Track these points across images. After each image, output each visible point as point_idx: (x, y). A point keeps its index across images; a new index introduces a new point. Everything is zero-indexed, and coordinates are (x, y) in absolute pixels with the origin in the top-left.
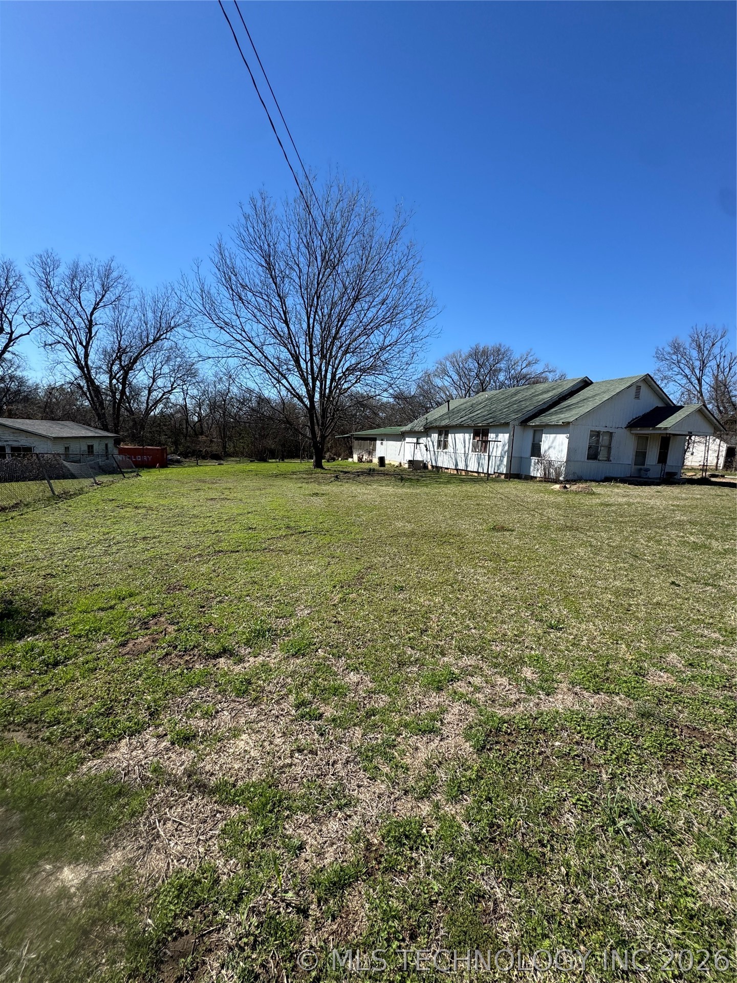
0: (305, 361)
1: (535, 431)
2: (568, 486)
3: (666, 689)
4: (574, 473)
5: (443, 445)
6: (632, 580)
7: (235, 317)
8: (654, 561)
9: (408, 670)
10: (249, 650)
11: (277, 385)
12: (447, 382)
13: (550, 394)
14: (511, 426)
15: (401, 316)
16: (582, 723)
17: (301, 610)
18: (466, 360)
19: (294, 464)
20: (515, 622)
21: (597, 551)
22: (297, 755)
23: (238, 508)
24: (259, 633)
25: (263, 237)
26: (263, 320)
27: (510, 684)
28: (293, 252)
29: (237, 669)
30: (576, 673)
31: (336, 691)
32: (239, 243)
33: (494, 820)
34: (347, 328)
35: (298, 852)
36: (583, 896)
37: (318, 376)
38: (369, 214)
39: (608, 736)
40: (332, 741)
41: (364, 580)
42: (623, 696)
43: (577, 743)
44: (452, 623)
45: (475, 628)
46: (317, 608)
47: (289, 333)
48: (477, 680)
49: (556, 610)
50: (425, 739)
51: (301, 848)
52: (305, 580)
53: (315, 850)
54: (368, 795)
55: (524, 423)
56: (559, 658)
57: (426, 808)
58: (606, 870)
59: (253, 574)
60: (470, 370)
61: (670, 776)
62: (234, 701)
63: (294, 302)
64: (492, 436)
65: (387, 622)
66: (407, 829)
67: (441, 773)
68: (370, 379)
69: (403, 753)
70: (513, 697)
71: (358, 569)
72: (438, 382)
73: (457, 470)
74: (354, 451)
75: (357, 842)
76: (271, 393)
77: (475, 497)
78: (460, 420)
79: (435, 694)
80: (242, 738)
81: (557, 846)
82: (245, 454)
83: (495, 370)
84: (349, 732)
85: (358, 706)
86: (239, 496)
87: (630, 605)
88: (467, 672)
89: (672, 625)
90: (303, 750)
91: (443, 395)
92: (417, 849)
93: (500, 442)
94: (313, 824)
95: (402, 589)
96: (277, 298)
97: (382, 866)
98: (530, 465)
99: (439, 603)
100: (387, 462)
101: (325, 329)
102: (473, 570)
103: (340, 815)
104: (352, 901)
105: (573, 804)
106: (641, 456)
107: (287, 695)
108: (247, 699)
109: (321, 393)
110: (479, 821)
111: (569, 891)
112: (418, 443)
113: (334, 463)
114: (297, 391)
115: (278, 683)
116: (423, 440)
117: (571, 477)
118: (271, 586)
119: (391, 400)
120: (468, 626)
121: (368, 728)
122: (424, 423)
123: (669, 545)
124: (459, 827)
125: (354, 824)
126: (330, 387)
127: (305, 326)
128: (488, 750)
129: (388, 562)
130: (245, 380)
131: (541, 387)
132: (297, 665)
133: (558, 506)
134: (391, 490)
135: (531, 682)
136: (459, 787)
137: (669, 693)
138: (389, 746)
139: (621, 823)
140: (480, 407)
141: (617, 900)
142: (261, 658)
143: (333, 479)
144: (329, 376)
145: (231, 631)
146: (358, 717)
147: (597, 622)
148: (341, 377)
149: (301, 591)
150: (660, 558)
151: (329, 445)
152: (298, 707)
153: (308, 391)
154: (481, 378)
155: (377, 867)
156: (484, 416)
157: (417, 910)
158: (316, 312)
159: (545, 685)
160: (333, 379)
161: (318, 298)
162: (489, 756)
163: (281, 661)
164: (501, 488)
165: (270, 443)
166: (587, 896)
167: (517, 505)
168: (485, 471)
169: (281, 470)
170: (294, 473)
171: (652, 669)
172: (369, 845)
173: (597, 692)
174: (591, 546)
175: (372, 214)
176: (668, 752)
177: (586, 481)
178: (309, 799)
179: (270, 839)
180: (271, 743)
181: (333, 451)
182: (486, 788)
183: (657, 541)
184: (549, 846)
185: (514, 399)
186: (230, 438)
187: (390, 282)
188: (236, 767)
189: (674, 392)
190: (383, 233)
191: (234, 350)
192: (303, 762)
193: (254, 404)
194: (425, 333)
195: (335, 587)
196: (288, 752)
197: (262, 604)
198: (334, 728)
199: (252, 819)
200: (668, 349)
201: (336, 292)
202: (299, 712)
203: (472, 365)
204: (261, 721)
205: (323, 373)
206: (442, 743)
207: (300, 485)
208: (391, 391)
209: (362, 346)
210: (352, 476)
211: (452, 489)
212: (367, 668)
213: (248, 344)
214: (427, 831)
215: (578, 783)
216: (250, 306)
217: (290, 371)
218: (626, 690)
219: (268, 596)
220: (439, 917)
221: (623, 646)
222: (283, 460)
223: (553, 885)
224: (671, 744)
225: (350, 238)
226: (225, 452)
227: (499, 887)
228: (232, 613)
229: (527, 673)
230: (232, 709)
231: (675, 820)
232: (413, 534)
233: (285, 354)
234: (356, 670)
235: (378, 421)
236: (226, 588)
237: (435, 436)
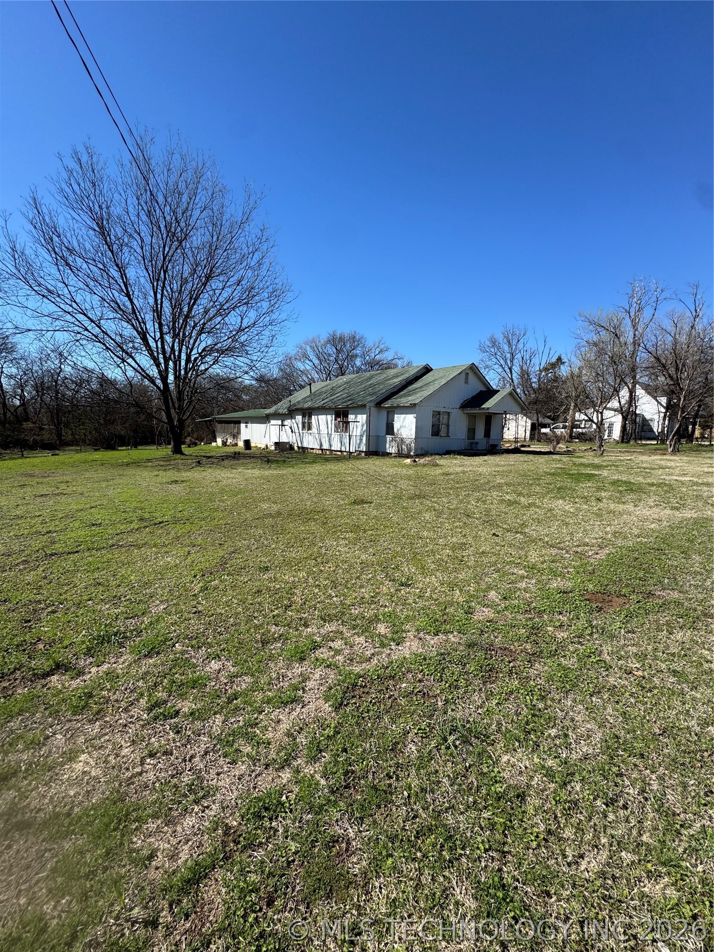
0: (154, 339)
1: (388, 412)
2: (417, 460)
3: (487, 621)
4: (422, 449)
5: (307, 426)
6: (465, 535)
7: (61, 285)
8: (481, 518)
9: (272, 647)
10: (91, 659)
11: (122, 365)
12: (308, 366)
13: (400, 379)
14: (368, 408)
15: (257, 298)
16: (424, 663)
17: (156, 606)
18: (325, 345)
19: (148, 451)
20: (372, 585)
21: (439, 514)
22: (148, 760)
23: (78, 503)
24: (103, 639)
25: (92, 197)
26: (99, 290)
27: (366, 642)
28: (132, 218)
29: (75, 683)
30: (421, 622)
31: (194, 684)
32: (60, 199)
33: (350, 768)
34: (201, 307)
35: (147, 862)
36: (421, 811)
37: (170, 356)
38: (217, 189)
39: (443, 669)
40: (189, 736)
41: (228, 566)
42: (455, 633)
43: (420, 681)
44: (315, 595)
45: (336, 596)
46: (175, 601)
47: (133, 307)
48: (338, 644)
49: (406, 570)
50: (286, 710)
51: (151, 857)
52: (161, 574)
53: (167, 854)
54: (227, 780)
55: (379, 404)
56: (408, 610)
57: (286, 775)
58: (439, 782)
59: (96, 575)
60: (330, 355)
61: (488, 691)
62: (70, 721)
63: (136, 273)
64: (351, 417)
65: (252, 604)
66: (267, 801)
67: (302, 739)
68: (228, 361)
69: (266, 728)
70: (368, 653)
71: (221, 555)
72: (300, 365)
73: (322, 450)
74: (217, 434)
75: (215, 830)
76: (114, 373)
77: (339, 474)
78: (323, 402)
79: (298, 665)
80: (80, 759)
81: (401, 775)
82: (88, 442)
83: (352, 356)
84: (208, 722)
85: (218, 693)
86: (80, 490)
87: (463, 557)
88: (328, 638)
89: (493, 568)
90: (156, 754)
91: (305, 378)
92: (277, 818)
93: (359, 422)
94: (166, 828)
95: (267, 569)
96: (115, 268)
97: (239, 846)
98: (386, 442)
99: (303, 577)
100: (253, 445)
101: (176, 306)
102: (335, 543)
103: (196, 809)
104: (207, 892)
105: (416, 734)
106: (472, 432)
107: (138, 700)
108: (89, 714)
109: (175, 374)
110: (335, 773)
111: (410, 810)
112: (283, 425)
113: (196, 448)
114: (148, 372)
115: (126, 689)
116: (287, 422)
117: (419, 452)
118: (119, 586)
119: (254, 382)
120: (330, 595)
121: (229, 713)
122: (288, 405)
123: (492, 503)
124: (317, 784)
125: (213, 813)
126: (186, 368)
127: (151, 301)
128: (345, 705)
129: (254, 544)
130: (79, 358)
131: (392, 372)
132: (150, 665)
133: (409, 478)
134: (257, 472)
135: (385, 636)
136: (318, 746)
137: (488, 624)
138: (251, 726)
139: (451, 739)
140: (339, 390)
141: (446, 804)
142: (105, 667)
143: (194, 464)
144: (183, 356)
145: (66, 642)
146: (218, 705)
147: (438, 574)
148: (197, 358)
149: (157, 585)
150: (485, 515)
151: (190, 430)
152: (150, 710)
153: (160, 372)
154: (340, 362)
155: (235, 849)
156: (343, 398)
157: (274, 876)
158: (164, 287)
159: (396, 636)
160: (188, 360)
161: (165, 272)
162: (346, 711)
163: (130, 665)
164: (361, 465)
165: (119, 429)
166: (424, 810)
167: (375, 479)
168: (347, 450)
169: (134, 458)
170: (149, 460)
171: (478, 607)
172: (228, 828)
173: (436, 634)
174: (435, 510)
175: (220, 191)
176: (486, 672)
177: (432, 455)
178: (161, 803)
179: (114, 859)
180: (117, 755)
181: (195, 436)
182: (343, 741)
183: (483, 501)
184: (394, 776)
185: (369, 383)
186: (67, 425)
187: (245, 264)
188: (72, 793)
189: (493, 379)
190: (233, 211)
191: (63, 323)
192: (155, 766)
193: (95, 386)
194: (283, 316)
195: (195, 576)
196: (139, 759)
197: (107, 606)
198: (193, 722)
199: (92, 845)
200: (488, 343)
201: (186, 267)
202: (151, 715)
203: (331, 350)
204: (106, 734)
205: (177, 353)
206: (303, 710)
207: (157, 473)
208: (252, 373)
209: (218, 327)
210: (216, 460)
211: (317, 468)
212: (229, 653)
213: (81, 317)
214: (287, 797)
215: (419, 716)
216: (80, 274)
217: (137, 349)
218: (458, 628)
219: (116, 596)
220: (296, 875)
221: (458, 591)
222: (136, 447)
223: (397, 809)
224: (489, 665)
225: (198, 211)
226: (61, 441)
227: (351, 827)
228: (69, 622)
229: (382, 629)
230: (67, 731)
231: (490, 725)
232: (279, 514)
233: (128, 331)
234: (217, 657)
235: (241, 404)
236: (61, 595)
237: (299, 418)
